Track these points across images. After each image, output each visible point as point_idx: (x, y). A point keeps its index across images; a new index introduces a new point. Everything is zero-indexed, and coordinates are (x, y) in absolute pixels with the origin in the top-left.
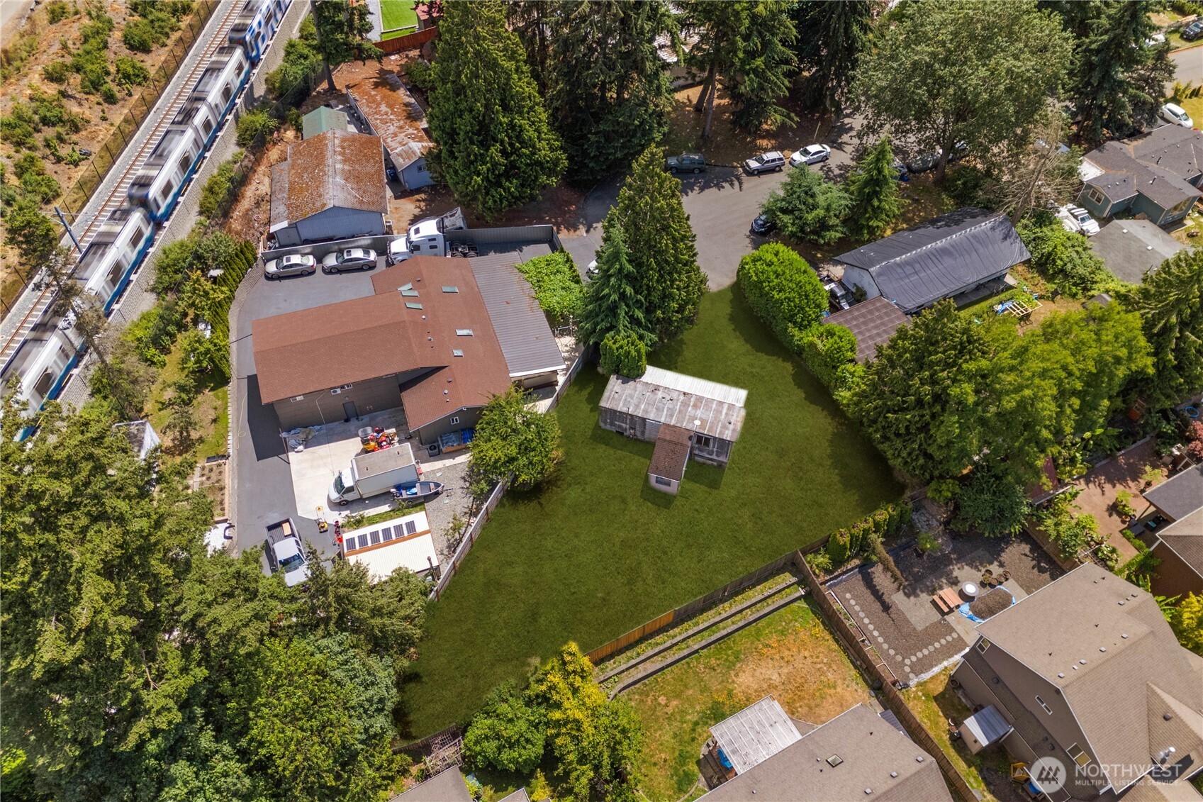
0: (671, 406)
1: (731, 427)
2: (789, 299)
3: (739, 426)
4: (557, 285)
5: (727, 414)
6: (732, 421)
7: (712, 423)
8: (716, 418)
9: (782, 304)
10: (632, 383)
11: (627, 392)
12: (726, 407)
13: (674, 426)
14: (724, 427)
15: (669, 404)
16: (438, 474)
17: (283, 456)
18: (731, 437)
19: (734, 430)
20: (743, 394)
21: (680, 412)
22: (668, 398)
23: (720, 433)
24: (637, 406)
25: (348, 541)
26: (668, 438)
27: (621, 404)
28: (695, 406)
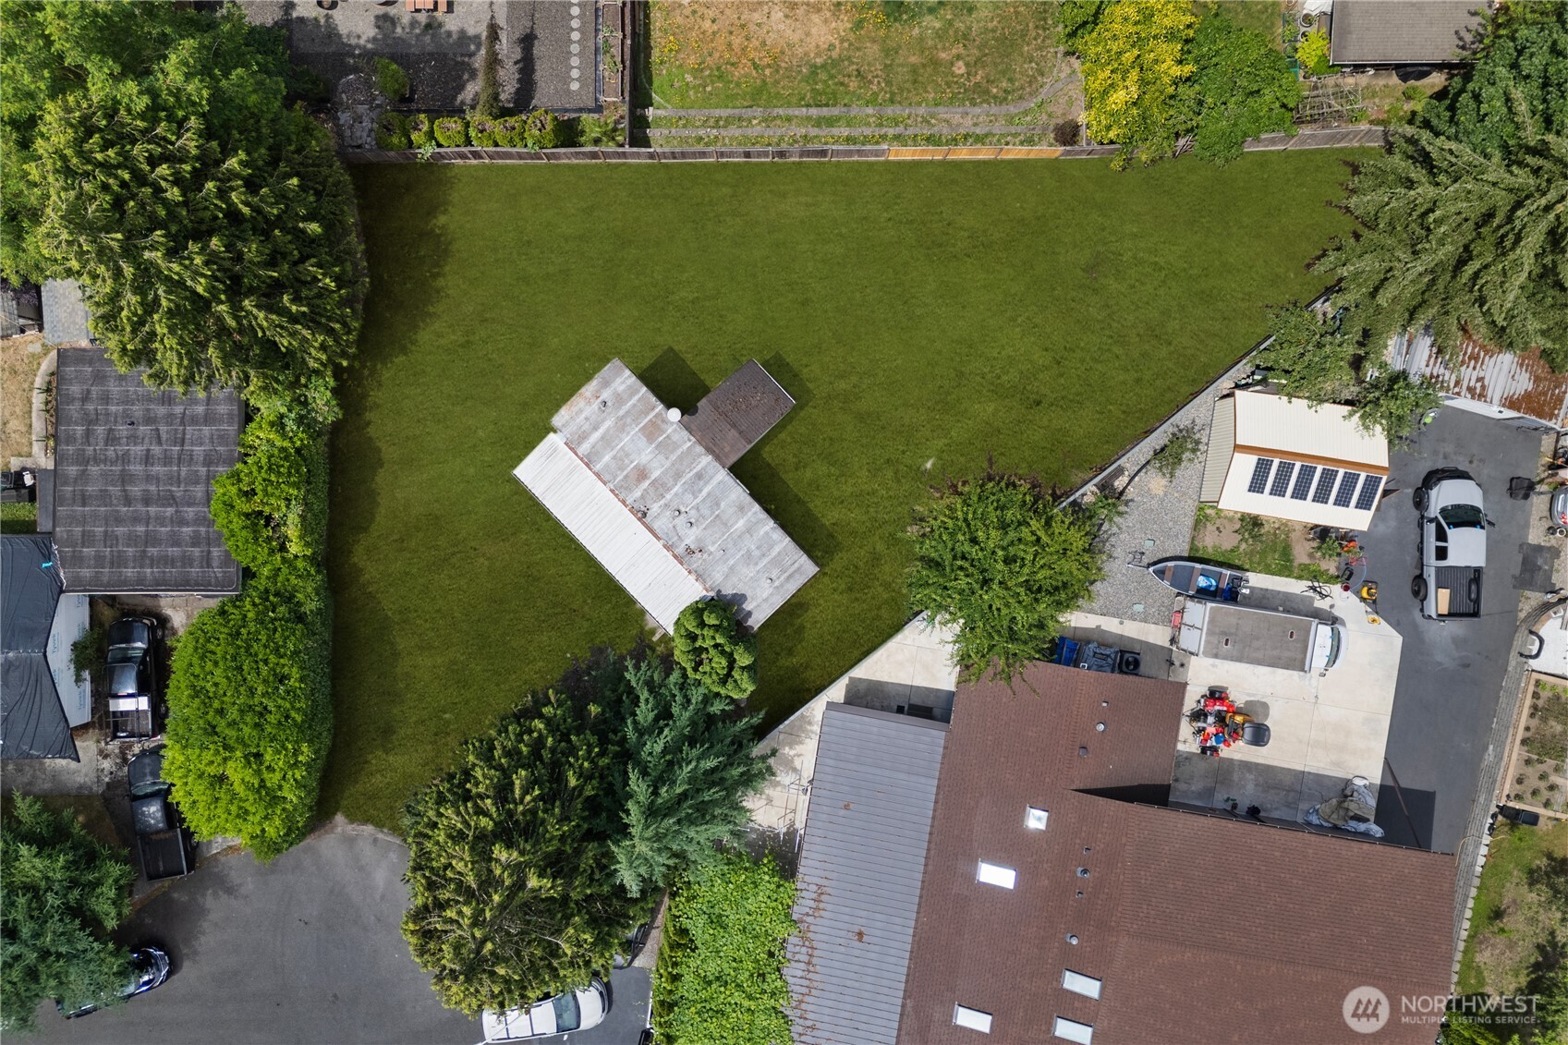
0: (689, 497)
1: (605, 395)
2: (277, 650)
3: (589, 389)
4: (731, 943)
5: (595, 428)
6: (596, 404)
7: (636, 420)
8: (621, 427)
9: (296, 653)
10: (728, 590)
11: (749, 572)
12: (584, 448)
13: (709, 450)
14: (620, 400)
15: (690, 502)
16: (1139, 608)
17: (1390, 783)
18: (618, 374)
19: (606, 384)
20: (529, 472)
21: (678, 476)
22: (681, 521)
23: (633, 392)
24: (749, 531)
25: (1368, 507)
26: (734, 432)
27: (777, 549)
28: (642, 474)
